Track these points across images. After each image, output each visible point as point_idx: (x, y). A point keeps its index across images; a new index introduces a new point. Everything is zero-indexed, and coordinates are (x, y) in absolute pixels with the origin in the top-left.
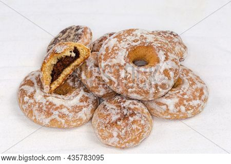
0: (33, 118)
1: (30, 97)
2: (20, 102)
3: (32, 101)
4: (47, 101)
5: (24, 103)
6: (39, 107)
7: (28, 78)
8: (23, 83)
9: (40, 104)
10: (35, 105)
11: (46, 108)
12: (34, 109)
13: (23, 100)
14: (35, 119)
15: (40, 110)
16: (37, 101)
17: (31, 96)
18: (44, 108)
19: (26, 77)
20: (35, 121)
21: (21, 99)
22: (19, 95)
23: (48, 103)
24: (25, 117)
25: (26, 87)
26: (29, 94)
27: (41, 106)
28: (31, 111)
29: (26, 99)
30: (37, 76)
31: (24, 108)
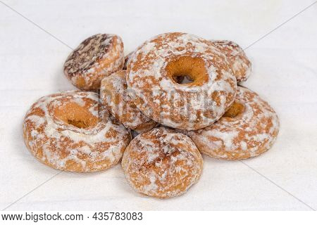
0: (44, 159)
1: (39, 130)
2: (25, 137)
3: (41, 136)
4: (62, 137)
5: (31, 138)
6: (51, 144)
7: (37, 106)
8: (30, 112)
9: (52, 139)
10: (45, 142)
11: (61, 145)
12: (45, 147)
13: (30, 135)
14: (46, 160)
15: (53, 148)
16: (48, 136)
17: (41, 130)
18: (58, 146)
19: (34, 105)
20: (46, 163)
21: (27, 133)
22: (25, 128)
23: (63, 139)
24: (33, 158)
25: (34, 118)
26: (38, 126)
27: (53, 143)
28: (41, 150)
29: (34, 133)
30: (49, 103)
31: (31, 145)
